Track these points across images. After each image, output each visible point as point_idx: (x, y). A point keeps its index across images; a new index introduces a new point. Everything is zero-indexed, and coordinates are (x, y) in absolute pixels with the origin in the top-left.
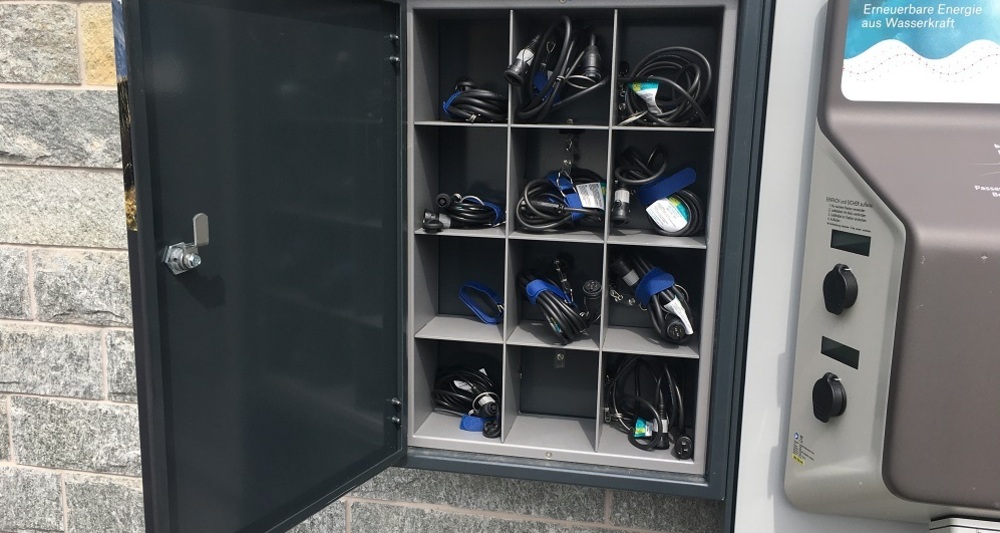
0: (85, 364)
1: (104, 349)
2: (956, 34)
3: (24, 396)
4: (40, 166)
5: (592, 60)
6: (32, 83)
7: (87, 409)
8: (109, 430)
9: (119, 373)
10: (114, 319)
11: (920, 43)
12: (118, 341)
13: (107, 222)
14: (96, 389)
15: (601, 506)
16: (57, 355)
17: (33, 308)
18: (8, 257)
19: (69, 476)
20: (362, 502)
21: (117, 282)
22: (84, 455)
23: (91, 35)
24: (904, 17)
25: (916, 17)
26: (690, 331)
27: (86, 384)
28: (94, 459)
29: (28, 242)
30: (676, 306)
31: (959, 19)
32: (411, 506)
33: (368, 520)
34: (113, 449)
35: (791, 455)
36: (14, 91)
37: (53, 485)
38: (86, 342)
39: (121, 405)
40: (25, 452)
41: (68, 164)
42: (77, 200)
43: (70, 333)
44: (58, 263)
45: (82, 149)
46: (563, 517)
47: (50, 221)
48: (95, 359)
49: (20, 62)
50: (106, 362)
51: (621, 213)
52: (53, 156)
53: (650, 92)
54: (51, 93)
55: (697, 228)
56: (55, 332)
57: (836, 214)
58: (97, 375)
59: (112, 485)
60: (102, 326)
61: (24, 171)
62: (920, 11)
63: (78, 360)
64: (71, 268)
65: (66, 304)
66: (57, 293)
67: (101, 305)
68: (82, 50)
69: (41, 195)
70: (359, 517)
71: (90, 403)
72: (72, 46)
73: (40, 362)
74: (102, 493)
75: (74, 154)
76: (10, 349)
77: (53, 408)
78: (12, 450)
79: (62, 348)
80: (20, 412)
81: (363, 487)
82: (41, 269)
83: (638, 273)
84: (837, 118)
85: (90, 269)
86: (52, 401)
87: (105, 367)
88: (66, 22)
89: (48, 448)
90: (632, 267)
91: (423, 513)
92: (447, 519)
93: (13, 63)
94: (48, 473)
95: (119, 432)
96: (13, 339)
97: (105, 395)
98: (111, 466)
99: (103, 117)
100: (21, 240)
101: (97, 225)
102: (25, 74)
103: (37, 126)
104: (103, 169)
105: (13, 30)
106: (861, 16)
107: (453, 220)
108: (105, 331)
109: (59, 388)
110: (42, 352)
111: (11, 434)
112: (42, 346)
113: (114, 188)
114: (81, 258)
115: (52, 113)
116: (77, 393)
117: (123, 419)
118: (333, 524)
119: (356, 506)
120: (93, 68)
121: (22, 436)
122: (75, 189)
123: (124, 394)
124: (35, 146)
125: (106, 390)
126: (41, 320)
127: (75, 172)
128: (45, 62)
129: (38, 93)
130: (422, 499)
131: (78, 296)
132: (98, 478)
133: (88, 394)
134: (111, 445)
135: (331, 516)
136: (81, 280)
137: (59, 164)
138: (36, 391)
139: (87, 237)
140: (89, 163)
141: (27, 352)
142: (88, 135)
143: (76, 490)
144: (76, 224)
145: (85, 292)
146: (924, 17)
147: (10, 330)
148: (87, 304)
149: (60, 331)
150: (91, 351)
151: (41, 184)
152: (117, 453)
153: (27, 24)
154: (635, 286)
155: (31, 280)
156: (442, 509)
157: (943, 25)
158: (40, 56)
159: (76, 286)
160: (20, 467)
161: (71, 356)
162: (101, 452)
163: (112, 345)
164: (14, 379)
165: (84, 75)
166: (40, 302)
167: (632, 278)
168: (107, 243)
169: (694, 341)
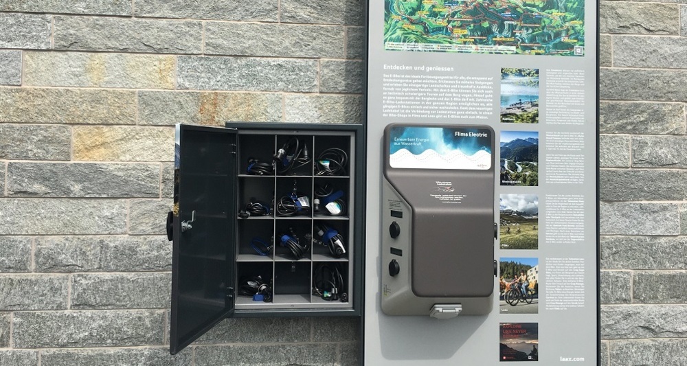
0: (59, 292)
1: (70, 284)
2: (422, 147)
3: (21, 312)
4: (44, 198)
5: (306, 153)
6: (45, 160)
7: (58, 314)
8: (69, 325)
9: (78, 295)
10: (77, 268)
11: (412, 150)
12: (78, 279)
13: (78, 222)
14: (64, 304)
15: (309, 333)
16: (44, 288)
17: (33, 266)
18: (21, 241)
19: (43, 351)
20: (200, 346)
21: (81, 250)
22: (54, 338)
23: (78, 139)
24: (406, 142)
25: (410, 142)
26: (344, 251)
27: (59, 302)
28: (60, 341)
29: (33, 233)
30: (339, 242)
31: (422, 142)
32: (224, 345)
33: (203, 355)
34: (72, 334)
35: (383, 293)
36: (35, 164)
37: (34, 357)
38: (60, 281)
39: (76, 311)
40: (18, 341)
41: (60, 196)
42: (63, 213)
43: (52, 277)
44: (49, 243)
45: (69, 189)
46: (293, 341)
47: (47, 223)
48: (65, 289)
49: (39, 151)
50: (70, 290)
51: (317, 208)
52: (53, 192)
53: (327, 164)
54: (54, 164)
55: (345, 212)
56: (43, 277)
57: (391, 206)
58: (65, 297)
59: (68, 353)
60: (71, 272)
61: (36, 200)
62: (411, 140)
63: (55, 290)
64: (57, 245)
65: (53, 263)
66: (49, 257)
67: (71, 261)
68: (73, 145)
69: (43, 211)
70: (198, 354)
71: (60, 311)
72: (68, 143)
73: (34, 292)
74: (62, 358)
75: (64, 192)
76: (17, 287)
77: (38, 316)
78: (11, 341)
79: (47, 285)
80: (18, 320)
81: (201, 338)
82: (39, 246)
83: (323, 231)
84: (389, 173)
85: (67, 245)
86: (38, 313)
87: (70, 292)
88: (66, 133)
89: (33, 337)
90: (321, 229)
91: (229, 347)
92: (240, 349)
93: (35, 151)
94: (32, 351)
95: (75, 324)
96: (20, 282)
97: (69, 307)
98: (69, 343)
99: (81, 174)
100: (30, 233)
101: (72, 223)
102: (41, 156)
103: (45, 179)
104: (78, 198)
105: (37, 137)
106: (394, 141)
107: (251, 213)
108: (71, 275)
109: (43, 305)
110: (35, 288)
111: (11, 332)
112: (35, 285)
113: (83, 206)
114: (62, 240)
115: (54, 173)
116: (53, 307)
117: (78, 318)
118: (186, 358)
119: (197, 348)
120: (78, 153)
121: (19, 333)
122: (62, 208)
123: (80, 305)
124: (44, 188)
125: (70, 303)
126: (36, 272)
127: (63, 200)
128: (53, 151)
129: (47, 164)
130: (228, 341)
131: (60, 258)
132: (61, 350)
133: (59, 307)
134: (70, 332)
135: (185, 355)
136: (62, 251)
137: (55, 196)
138: (29, 308)
139: (66, 230)
140: (72, 195)
141: (27, 288)
142: (72, 183)
143: (48, 358)
144: (61, 223)
145: (64, 256)
146: (412, 142)
147: (18, 278)
148: (64, 262)
149: (46, 277)
150: (63, 286)
151: (44, 206)
152: (73, 336)
153: (45, 134)
154: (322, 236)
155: (33, 252)
156: (239, 344)
157: (418, 144)
158: (50, 148)
159: (59, 253)
160: (15, 350)
161: (52, 288)
162: (64, 336)
163: (75, 281)
164: (18, 302)
165: (72, 156)
166: (37, 262)
167: (321, 233)
168: (77, 232)
169: (346, 255)
